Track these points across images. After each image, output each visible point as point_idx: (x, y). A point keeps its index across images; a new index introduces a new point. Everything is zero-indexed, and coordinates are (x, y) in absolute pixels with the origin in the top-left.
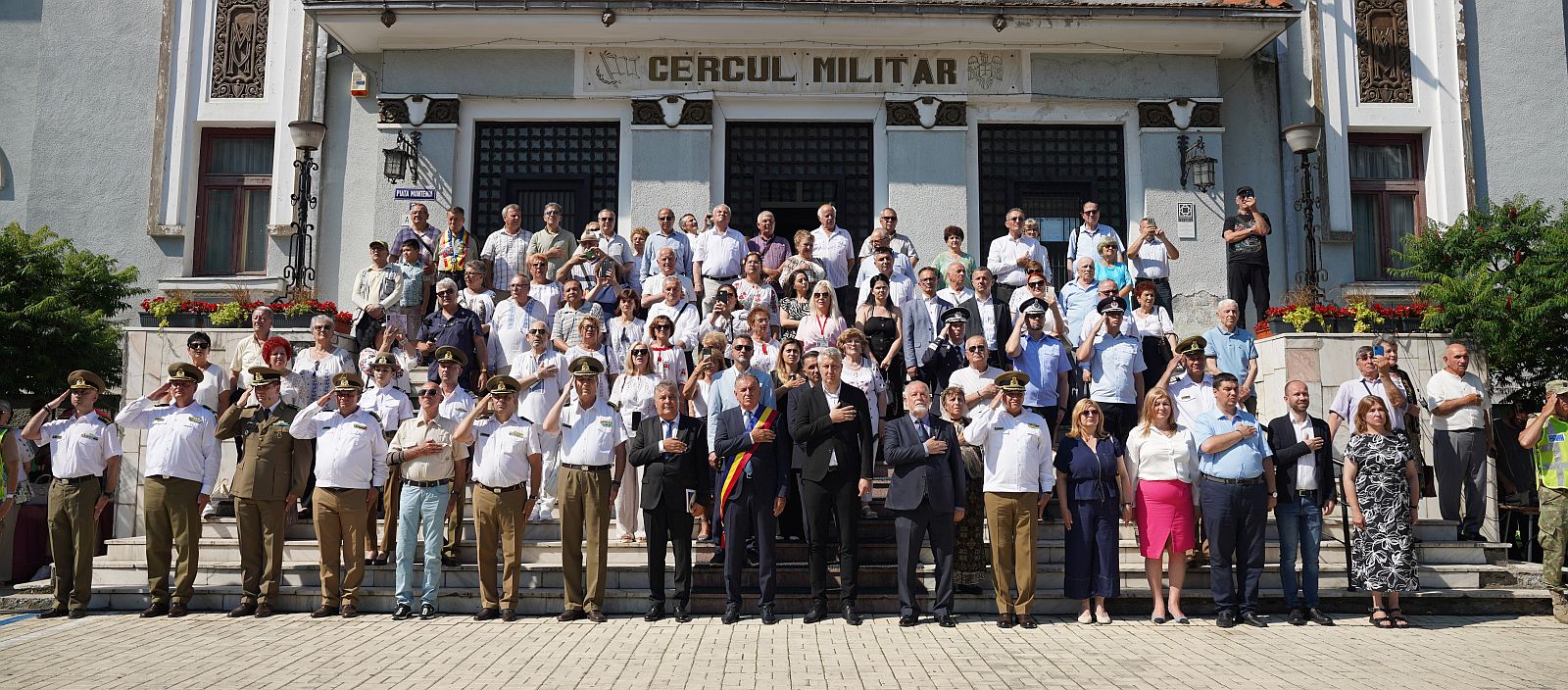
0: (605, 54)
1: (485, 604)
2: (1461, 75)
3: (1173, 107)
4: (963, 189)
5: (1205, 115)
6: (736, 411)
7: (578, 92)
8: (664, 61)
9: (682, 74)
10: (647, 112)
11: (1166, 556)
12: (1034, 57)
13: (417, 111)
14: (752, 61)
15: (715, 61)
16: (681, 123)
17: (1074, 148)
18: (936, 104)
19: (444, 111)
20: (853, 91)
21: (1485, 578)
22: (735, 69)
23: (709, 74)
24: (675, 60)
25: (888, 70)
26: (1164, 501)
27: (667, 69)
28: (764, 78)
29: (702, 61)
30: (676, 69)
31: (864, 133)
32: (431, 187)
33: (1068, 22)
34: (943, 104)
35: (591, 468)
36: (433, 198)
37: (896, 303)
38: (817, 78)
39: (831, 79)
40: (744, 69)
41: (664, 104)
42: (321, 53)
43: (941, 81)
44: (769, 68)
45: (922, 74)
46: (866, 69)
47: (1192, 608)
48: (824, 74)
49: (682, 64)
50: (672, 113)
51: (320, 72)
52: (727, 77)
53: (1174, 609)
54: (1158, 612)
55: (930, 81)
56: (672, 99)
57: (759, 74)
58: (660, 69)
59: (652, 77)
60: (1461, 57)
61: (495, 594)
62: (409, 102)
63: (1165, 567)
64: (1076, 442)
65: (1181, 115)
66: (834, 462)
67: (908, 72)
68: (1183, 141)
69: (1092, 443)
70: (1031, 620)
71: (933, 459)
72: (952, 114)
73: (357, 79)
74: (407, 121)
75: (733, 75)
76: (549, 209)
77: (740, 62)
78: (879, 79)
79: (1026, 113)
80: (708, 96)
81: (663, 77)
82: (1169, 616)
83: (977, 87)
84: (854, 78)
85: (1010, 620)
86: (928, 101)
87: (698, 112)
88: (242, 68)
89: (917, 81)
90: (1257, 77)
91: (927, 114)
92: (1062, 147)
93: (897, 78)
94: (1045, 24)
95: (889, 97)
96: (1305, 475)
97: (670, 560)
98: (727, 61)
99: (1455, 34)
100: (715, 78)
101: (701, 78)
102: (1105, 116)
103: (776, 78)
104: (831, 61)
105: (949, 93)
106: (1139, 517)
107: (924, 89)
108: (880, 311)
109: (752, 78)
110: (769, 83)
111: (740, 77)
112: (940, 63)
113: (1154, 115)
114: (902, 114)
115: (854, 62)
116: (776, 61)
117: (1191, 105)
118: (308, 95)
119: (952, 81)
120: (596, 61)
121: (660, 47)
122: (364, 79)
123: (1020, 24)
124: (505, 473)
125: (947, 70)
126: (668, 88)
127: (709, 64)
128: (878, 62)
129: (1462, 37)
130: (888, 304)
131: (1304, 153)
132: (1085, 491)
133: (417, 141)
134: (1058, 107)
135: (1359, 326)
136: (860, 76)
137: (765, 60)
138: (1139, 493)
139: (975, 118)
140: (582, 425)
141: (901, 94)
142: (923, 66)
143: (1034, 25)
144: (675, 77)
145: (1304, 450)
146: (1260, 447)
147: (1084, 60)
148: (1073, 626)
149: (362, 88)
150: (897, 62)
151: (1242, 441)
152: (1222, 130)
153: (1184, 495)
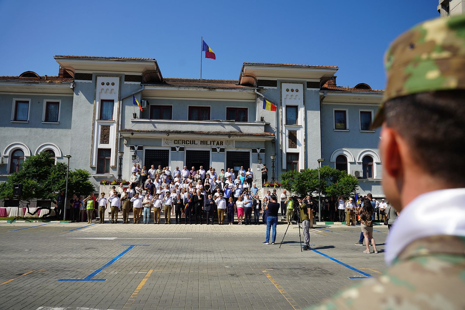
0: (167, 139)
1: (155, 222)
2: (304, 144)
3: (257, 149)
4: (224, 163)
5: (262, 151)
6: (187, 198)
7: (162, 145)
8: (176, 141)
9: (179, 143)
10: (174, 149)
11: (240, 217)
12: (235, 141)
13: (136, 148)
14: (190, 141)
15: (185, 141)
16: (179, 151)
17: (242, 155)
18: (220, 148)
19: (140, 148)
20: (207, 146)
21: (282, 220)
22: (188, 142)
23: (184, 143)
24: (178, 141)
25: (212, 143)
26: (240, 210)
27: (177, 142)
28: (192, 144)
29: (182, 141)
30: (178, 142)
31: (208, 152)
32: (138, 160)
33: (240, 137)
34: (221, 148)
35: (169, 205)
36: (139, 162)
37: (210, 183)
38: (201, 144)
39: (203, 144)
40: (189, 142)
41: (176, 148)
42: (119, 137)
43: (221, 145)
44: (193, 142)
45: (218, 144)
46: (209, 143)
47: (243, 223)
48: (202, 143)
49: (179, 141)
50: (178, 149)
51: (119, 140)
52: (186, 144)
53: (241, 223)
54: (239, 224)
55: (219, 145)
56: (178, 147)
57: (191, 143)
58: (176, 142)
59: (174, 143)
60: (304, 141)
61: (156, 221)
62: (135, 146)
63: (240, 219)
64: (229, 203)
65: (258, 151)
66: (199, 205)
67: (215, 143)
68: (258, 155)
69: (231, 203)
70: (223, 224)
71: (211, 204)
72: (222, 150)
73: (125, 141)
74: (135, 150)
75: (187, 143)
76: (159, 166)
77: (189, 141)
78: (211, 144)
79: (234, 150)
80: (183, 147)
81: (176, 143)
82: (240, 224)
83: (226, 146)
84: (207, 144)
85: (220, 224)
86: (218, 148)
87: (182, 149)
88: (105, 139)
89: (217, 145)
90: (272, 144)
91: (218, 150)
92: (240, 155)
93: (214, 144)
94: (237, 137)
95: (212, 147)
96: (257, 207)
97: (178, 217)
98: (187, 141)
99: (304, 137)
100: (185, 144)
101: (182, 144)
102: (247, 151)
103: (194, 144)
104: (203, 141)
105: (222, 147)
106: (237, 212)
107: (218, 146)
108: (207, 184)
109: (191, 144)
110: (193, 145)
111: (189, 144)
112: (221, 142)
113: (254, 151)
114: (214, 150)
115: (207, 141)
116: (194, 141)
117: (260, 149)
118: (117, 144)
119: (222, 145)
120: (165, 140)
121: (176, 139)
122: (126, 141)
123: (232, 137)
124: (158, 206)
125: (222, 143)
126: (177, 145)
127: (184, 141)
128: (211, 142)
129: (305, 138)
130: (209, 183)
131: (273, 159)
132: (230, 209)
133: (136, 153)
134: (239, 149)
135: (275, 187)
136: (208, 144)
137: (193, 141)
138: (236, 209)
139: (226, 151)
140: (167, 200)
141: (214, 147)
142: (218, 143)
143: (235, 137)
144: (178, 143)
145: (258, 204)
146: (251, 203)
147: (243, 142)
148: (228, 225)
149: (126, 143)
150: (214, 142)
151: (249, 202)
152: (265, 153)
153: (243, 209)
